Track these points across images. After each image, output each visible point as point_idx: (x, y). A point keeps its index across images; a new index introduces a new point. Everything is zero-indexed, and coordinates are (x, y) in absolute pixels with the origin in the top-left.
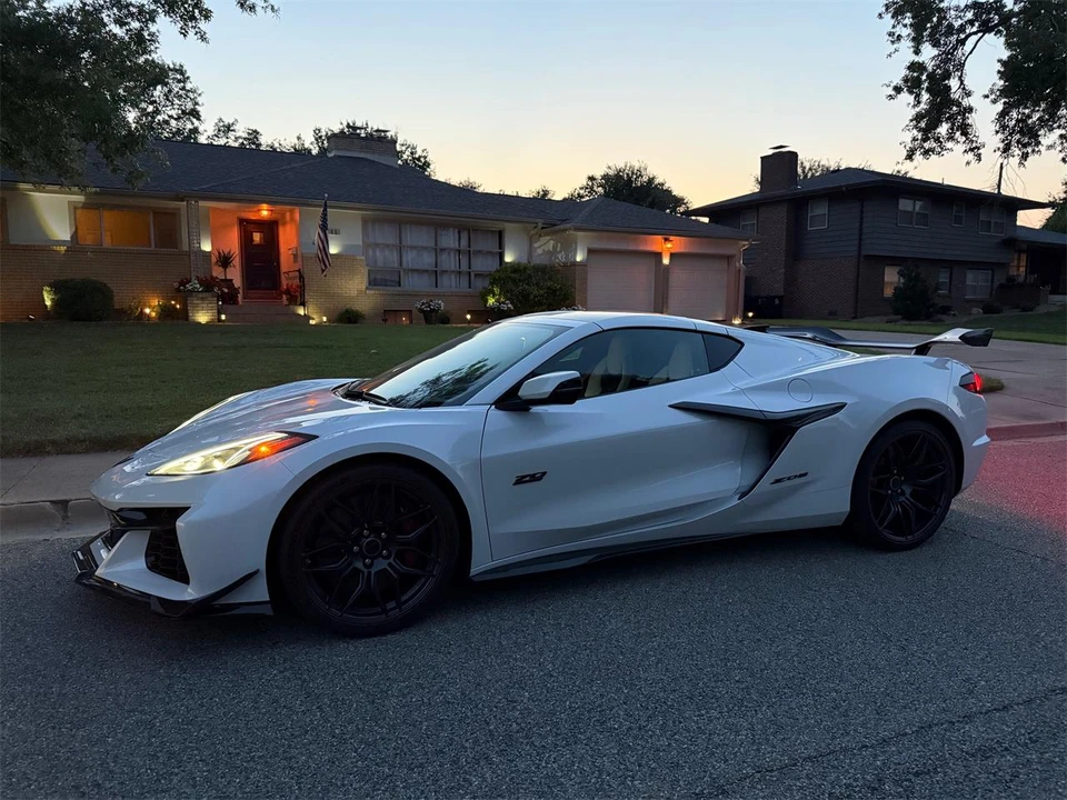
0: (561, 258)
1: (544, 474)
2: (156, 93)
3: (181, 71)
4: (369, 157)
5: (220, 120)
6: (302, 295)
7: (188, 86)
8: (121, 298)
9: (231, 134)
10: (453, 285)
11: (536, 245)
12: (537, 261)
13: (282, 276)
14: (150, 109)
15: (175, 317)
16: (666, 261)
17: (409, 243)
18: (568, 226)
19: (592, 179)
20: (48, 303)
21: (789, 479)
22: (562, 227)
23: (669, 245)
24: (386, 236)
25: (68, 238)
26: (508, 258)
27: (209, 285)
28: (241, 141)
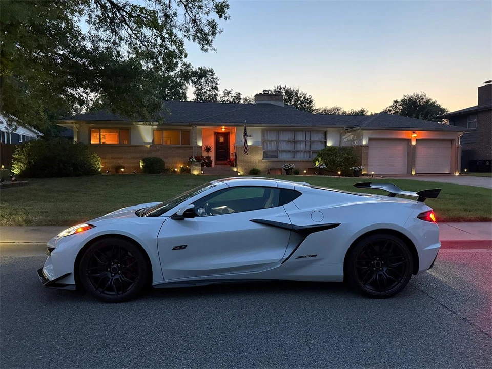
0: (356, 143)
1: (186, 246)
2: (202, 81)
3: (211, 71)
4: (271, 103)
5: (226, 90)
6: (236, 163)
7: (214, 77)
8: (167, 165)
9: (230, 96)
10: (302, 157)
11: (343, 137)
12: (343, 145)
13: (231, 155)
14: (200, 88)
15: (186, 171)
16: (414, 143)
17: (282, 139)
18: (358, 128)
19: (396, 102)
20: (141, 166)
21: (306, 257)
22: (355, 129)
23: (415, 135)
24: (272, 137)
25: (151, 142)
26: (329, 144)
27: (199, 159)
28: (233, 98)
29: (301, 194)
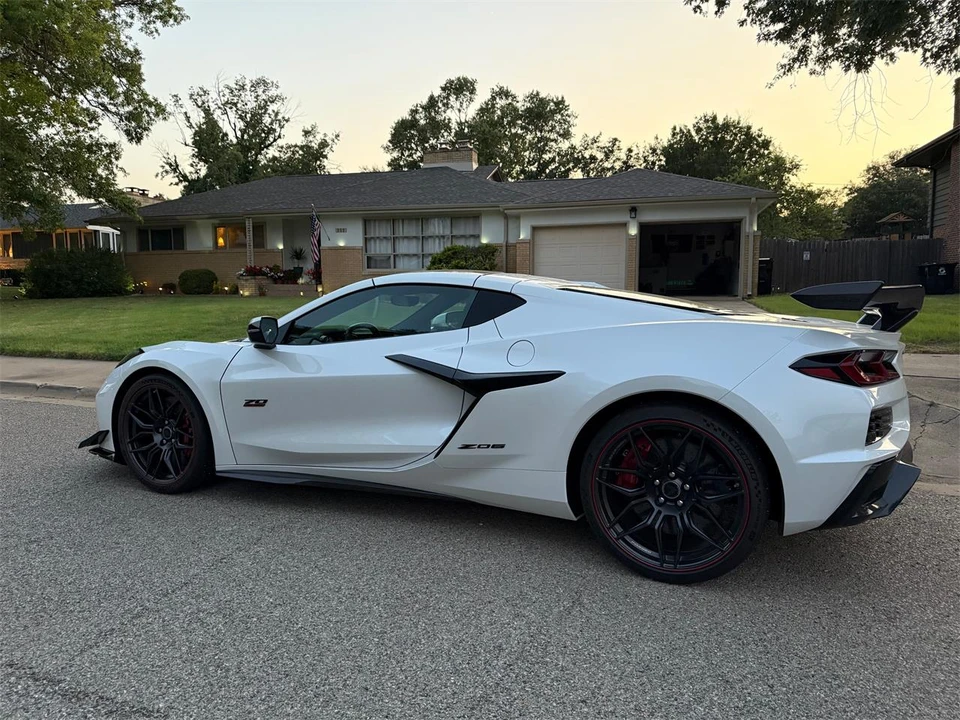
1: (266, 401)
16: (632, 232)
21: (479, 447)
24: (383, 230)
26: (483, 240)
29: (525, 302)
